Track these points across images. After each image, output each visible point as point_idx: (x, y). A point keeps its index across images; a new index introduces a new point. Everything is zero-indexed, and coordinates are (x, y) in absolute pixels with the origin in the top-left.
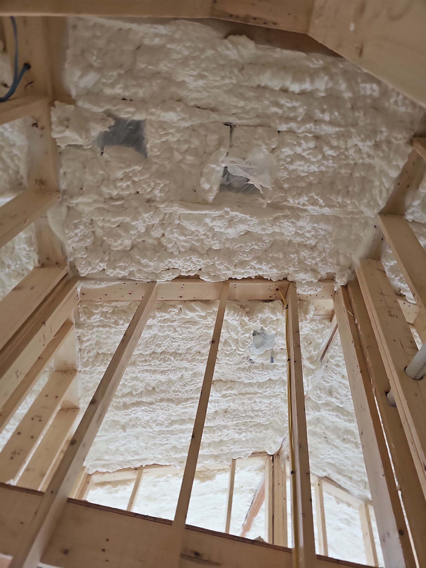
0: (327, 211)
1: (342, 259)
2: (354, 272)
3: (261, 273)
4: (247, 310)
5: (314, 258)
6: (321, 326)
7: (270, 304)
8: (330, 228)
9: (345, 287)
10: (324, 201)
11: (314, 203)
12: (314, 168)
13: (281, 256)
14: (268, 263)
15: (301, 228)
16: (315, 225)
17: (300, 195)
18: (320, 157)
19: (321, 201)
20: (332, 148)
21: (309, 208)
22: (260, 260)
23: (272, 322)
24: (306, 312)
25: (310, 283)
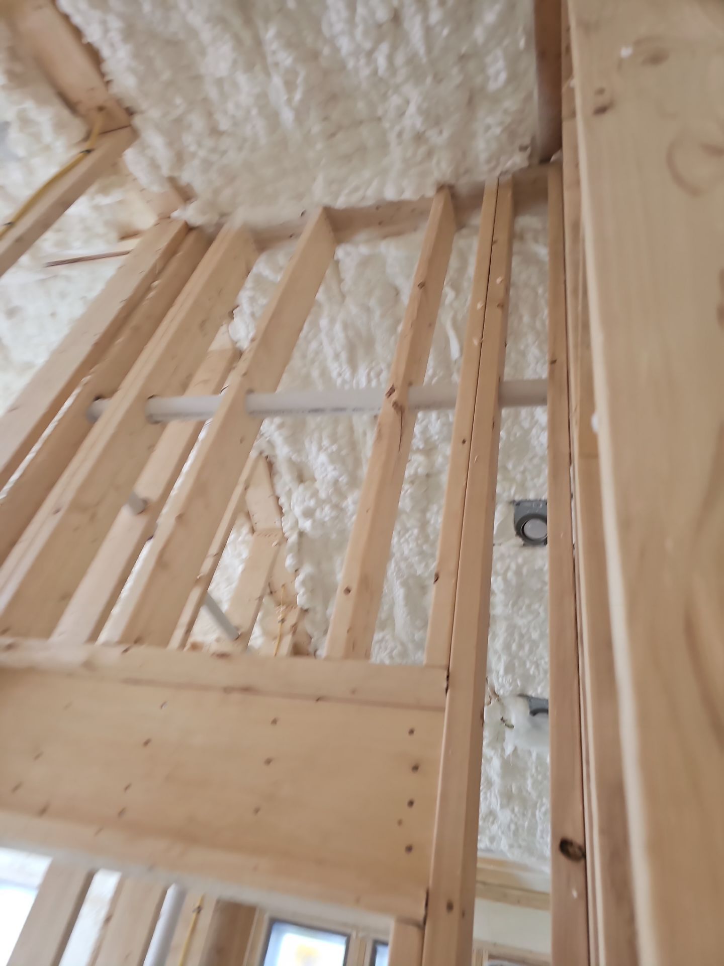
0: (287, 116)
1: (227, 193)
2: (219, 226)
3: (105, 52)
4: (18, 68)
5: (199, 144)
6: (100, 229)
7: (66, 113)
8: (263, 141)
9: (188, 229)
10: (302, 101)
11: (290, 86)
12: (345, 45)
13: (166, 75)
14: (137, 55)
15: (235, 85)
16: (254, 112)
17: (290, 45)
18: (367, 45)
19: (298, 96)
20: (390, 58)
21: (277, 81)
22: (129, 33)
23: (37, 137)
24: (104, 191)
25: (154, 165)
